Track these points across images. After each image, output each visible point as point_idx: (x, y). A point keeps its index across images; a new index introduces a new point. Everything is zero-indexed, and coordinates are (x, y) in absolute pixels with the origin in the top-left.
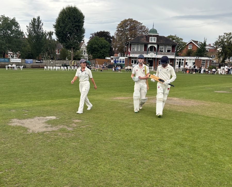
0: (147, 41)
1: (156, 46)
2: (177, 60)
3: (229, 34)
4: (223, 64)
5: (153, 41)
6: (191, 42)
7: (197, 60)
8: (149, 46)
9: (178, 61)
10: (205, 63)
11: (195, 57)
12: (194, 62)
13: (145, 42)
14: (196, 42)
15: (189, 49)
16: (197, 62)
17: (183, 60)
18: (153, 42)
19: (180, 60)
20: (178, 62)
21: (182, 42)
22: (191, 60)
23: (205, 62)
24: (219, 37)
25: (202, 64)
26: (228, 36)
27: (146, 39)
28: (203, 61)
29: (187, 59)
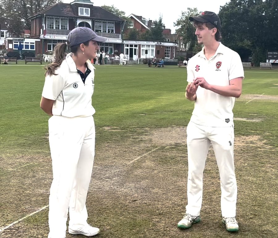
0: (74, 14)
1: (90, 23)
2: (126, 46)
5: (84, 13)
7: (159, 47)
8: (79, 22)
9: (129, 48)
10: (169, 51)
11: (156, 43)
13: (71, 14)
17: (136, 46)
18: (85, 15)
19: (131, 46)
20: (127, 49)
21: (124, 18)
22: (149, 46)
24: (183, 14)
25: (166, 53)
27: (71, 10)
28: (166, 48)
29: (142, 45)
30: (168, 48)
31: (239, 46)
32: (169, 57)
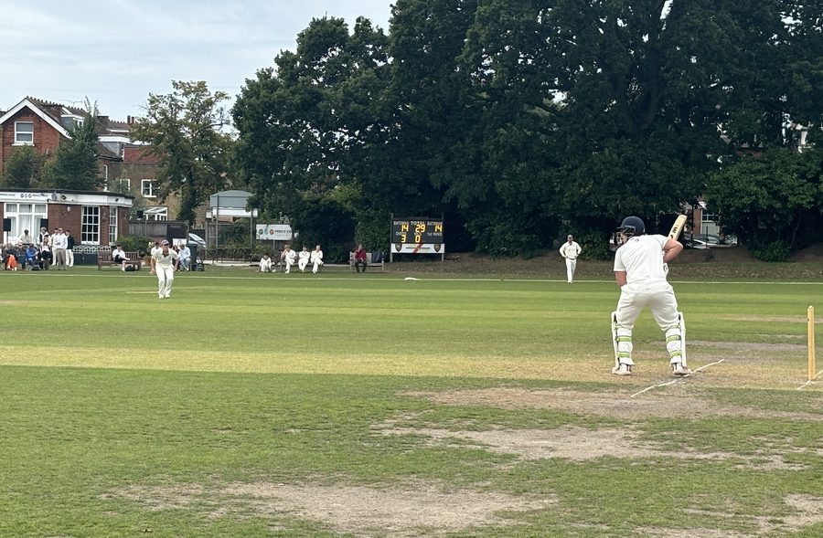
3: (196, 90)
4: (183, 226)
6: (26, 106)
7: (58, 208)
10: (96, 221)
11: (49, 196)
12: (45, 216)
14: (54, 110)
15: (20, 143)
16: (57, 215)
22: (30, 206)
23: (96, 219)
24: (152, 102)
25: (84, 226)
26: (193, 96)
28: (85, 213)
29: (8, 205)
30: (90, 213)
31: (321, 202)
32: (96, 240)
